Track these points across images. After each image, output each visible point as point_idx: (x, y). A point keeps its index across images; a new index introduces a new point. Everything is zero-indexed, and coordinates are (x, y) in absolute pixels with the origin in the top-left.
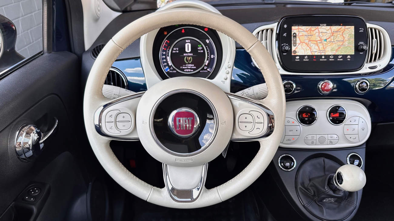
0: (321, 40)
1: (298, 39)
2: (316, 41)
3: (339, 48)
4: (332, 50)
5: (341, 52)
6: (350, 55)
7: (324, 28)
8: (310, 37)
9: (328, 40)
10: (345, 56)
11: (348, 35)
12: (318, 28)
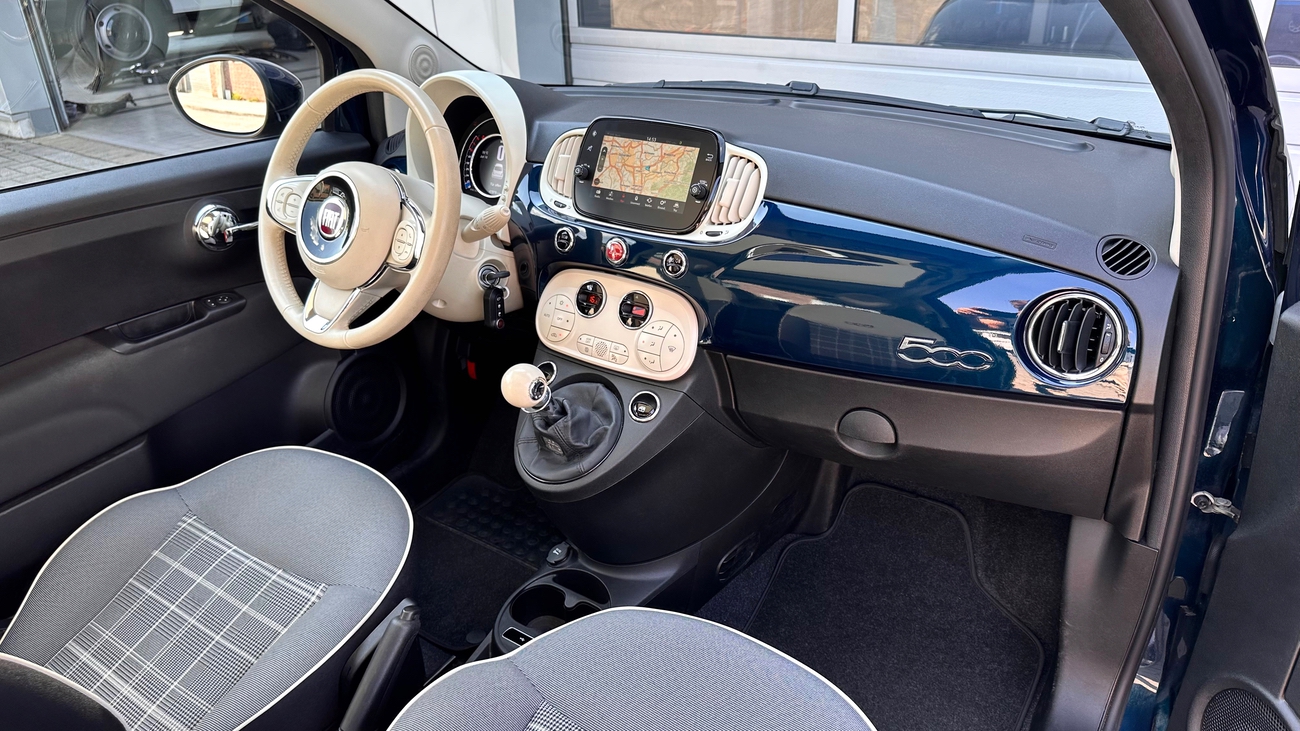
0: (641, 167)
1: (607, 159)
2: (634, 167)
3: (666, 186)
4: (654, 187)
5: (667, 195)
6: (679, 202)
7: (651, 147)
8: (626, 158)
9: (651, 169)
10: (670, 203)
11: (685, 164)
12: (642, 144)
